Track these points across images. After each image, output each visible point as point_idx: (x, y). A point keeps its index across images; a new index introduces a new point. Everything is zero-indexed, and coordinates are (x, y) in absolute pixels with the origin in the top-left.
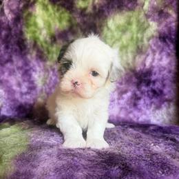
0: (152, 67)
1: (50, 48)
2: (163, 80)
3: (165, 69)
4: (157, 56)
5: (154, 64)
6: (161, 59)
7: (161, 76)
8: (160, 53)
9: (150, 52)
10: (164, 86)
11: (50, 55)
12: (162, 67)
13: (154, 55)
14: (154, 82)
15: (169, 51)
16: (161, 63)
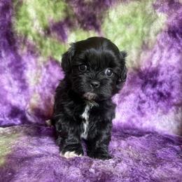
0: (159, 66)
1: (43, 42)
2: (171, 81)
3: (174, 68)
4: (165, 53)
5: (161, 63)
6: (169, 57)
7: (169, 76)
8: (169, 50)
9: (158, 48)
10: (172, 87)
11: (44, 50)
12: (171, 66)
13: (162, 52)
14: (161, 83)
15: (179, 48)
16: (169, 61)
